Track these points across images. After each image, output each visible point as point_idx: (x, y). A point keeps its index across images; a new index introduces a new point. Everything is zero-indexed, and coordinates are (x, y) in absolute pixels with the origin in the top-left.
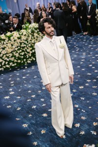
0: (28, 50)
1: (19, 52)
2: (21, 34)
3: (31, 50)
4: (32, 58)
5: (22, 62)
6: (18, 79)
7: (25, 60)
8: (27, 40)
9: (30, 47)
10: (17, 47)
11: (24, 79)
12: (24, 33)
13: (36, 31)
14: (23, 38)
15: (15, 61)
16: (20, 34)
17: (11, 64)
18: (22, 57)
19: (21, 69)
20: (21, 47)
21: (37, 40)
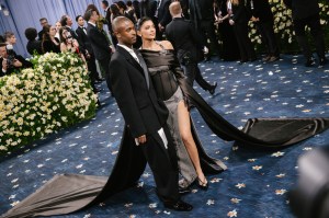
0: (43, 108)
1: (22, 114)
2: (23, 76)
3: (50, 107)
4: (54, 122)
5: (34, 133)
6: (27, 171)
7: (39, 129)
8: (37, 88)
9: (47, 101)
10: (19, 105)
11: (40, 169)
12: (30, 75)
13: (54, 68)
14: (29, 84)
15: (18, 134)
16: (21, 79)
17: (8, 142)
18: (32, 124)
19: (32, 149)
20: (26, 104)
21: (58, 84)
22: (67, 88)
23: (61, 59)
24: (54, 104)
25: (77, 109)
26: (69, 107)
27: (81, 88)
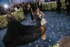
3: (18, 18)
8: (16, 15)
12: (15, 13)
22: (20, 15)
23: (20, 11)
24: (18, 17)
25: (22, 18)
26: (21, 18)
27: (23, 15)
